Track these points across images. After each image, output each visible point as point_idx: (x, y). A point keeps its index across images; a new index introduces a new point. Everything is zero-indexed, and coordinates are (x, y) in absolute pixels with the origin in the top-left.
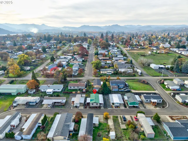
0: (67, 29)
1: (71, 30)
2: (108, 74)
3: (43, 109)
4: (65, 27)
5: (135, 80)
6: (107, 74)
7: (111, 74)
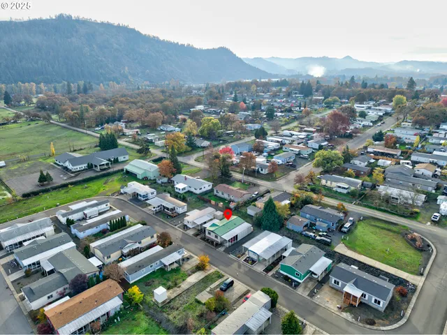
0: (408, 68)
1: (418, 70)
2: (339, 190)
3: (143, 211)
4: (405, 62)
5: (394, 228)
6: (334, 189)
7: (345, 191)
